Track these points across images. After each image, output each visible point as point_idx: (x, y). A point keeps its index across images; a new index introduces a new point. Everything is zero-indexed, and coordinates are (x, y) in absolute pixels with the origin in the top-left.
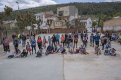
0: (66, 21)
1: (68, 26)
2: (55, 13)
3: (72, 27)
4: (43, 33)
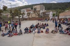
0: (38, 13)
1: (39, 16)
2: (32, 9)
3: (41, 17)
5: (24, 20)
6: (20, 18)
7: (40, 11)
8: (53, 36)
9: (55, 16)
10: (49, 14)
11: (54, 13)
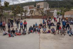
0: (41, 11)
2: (35, 6)
3: (45, 15)
4: (28, 18)
5: (26, 18)
6: (23, 15)
7: (44, 8)
8: (61, 38)
9: (59, 15)
10: (54, 12)
11: (59, 11)
